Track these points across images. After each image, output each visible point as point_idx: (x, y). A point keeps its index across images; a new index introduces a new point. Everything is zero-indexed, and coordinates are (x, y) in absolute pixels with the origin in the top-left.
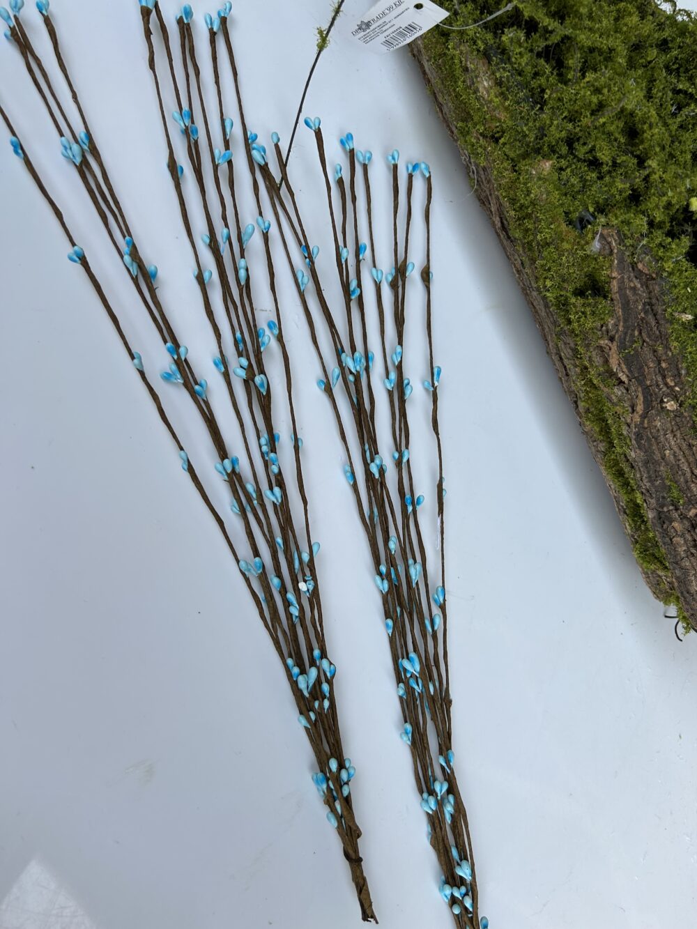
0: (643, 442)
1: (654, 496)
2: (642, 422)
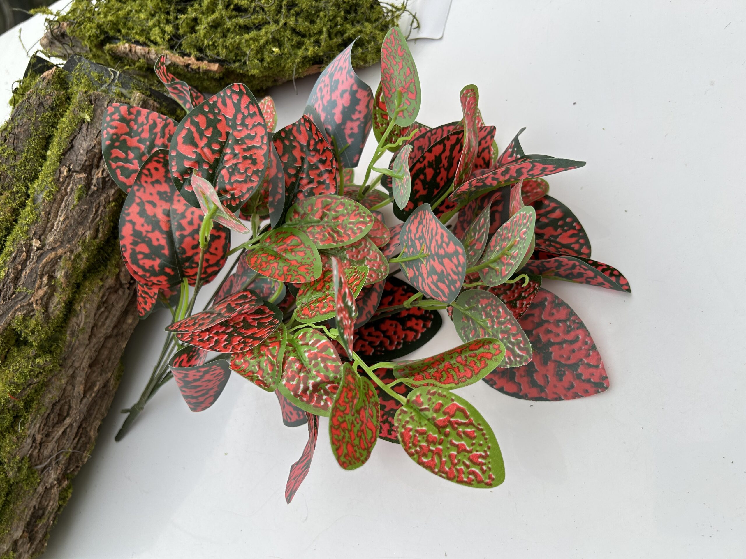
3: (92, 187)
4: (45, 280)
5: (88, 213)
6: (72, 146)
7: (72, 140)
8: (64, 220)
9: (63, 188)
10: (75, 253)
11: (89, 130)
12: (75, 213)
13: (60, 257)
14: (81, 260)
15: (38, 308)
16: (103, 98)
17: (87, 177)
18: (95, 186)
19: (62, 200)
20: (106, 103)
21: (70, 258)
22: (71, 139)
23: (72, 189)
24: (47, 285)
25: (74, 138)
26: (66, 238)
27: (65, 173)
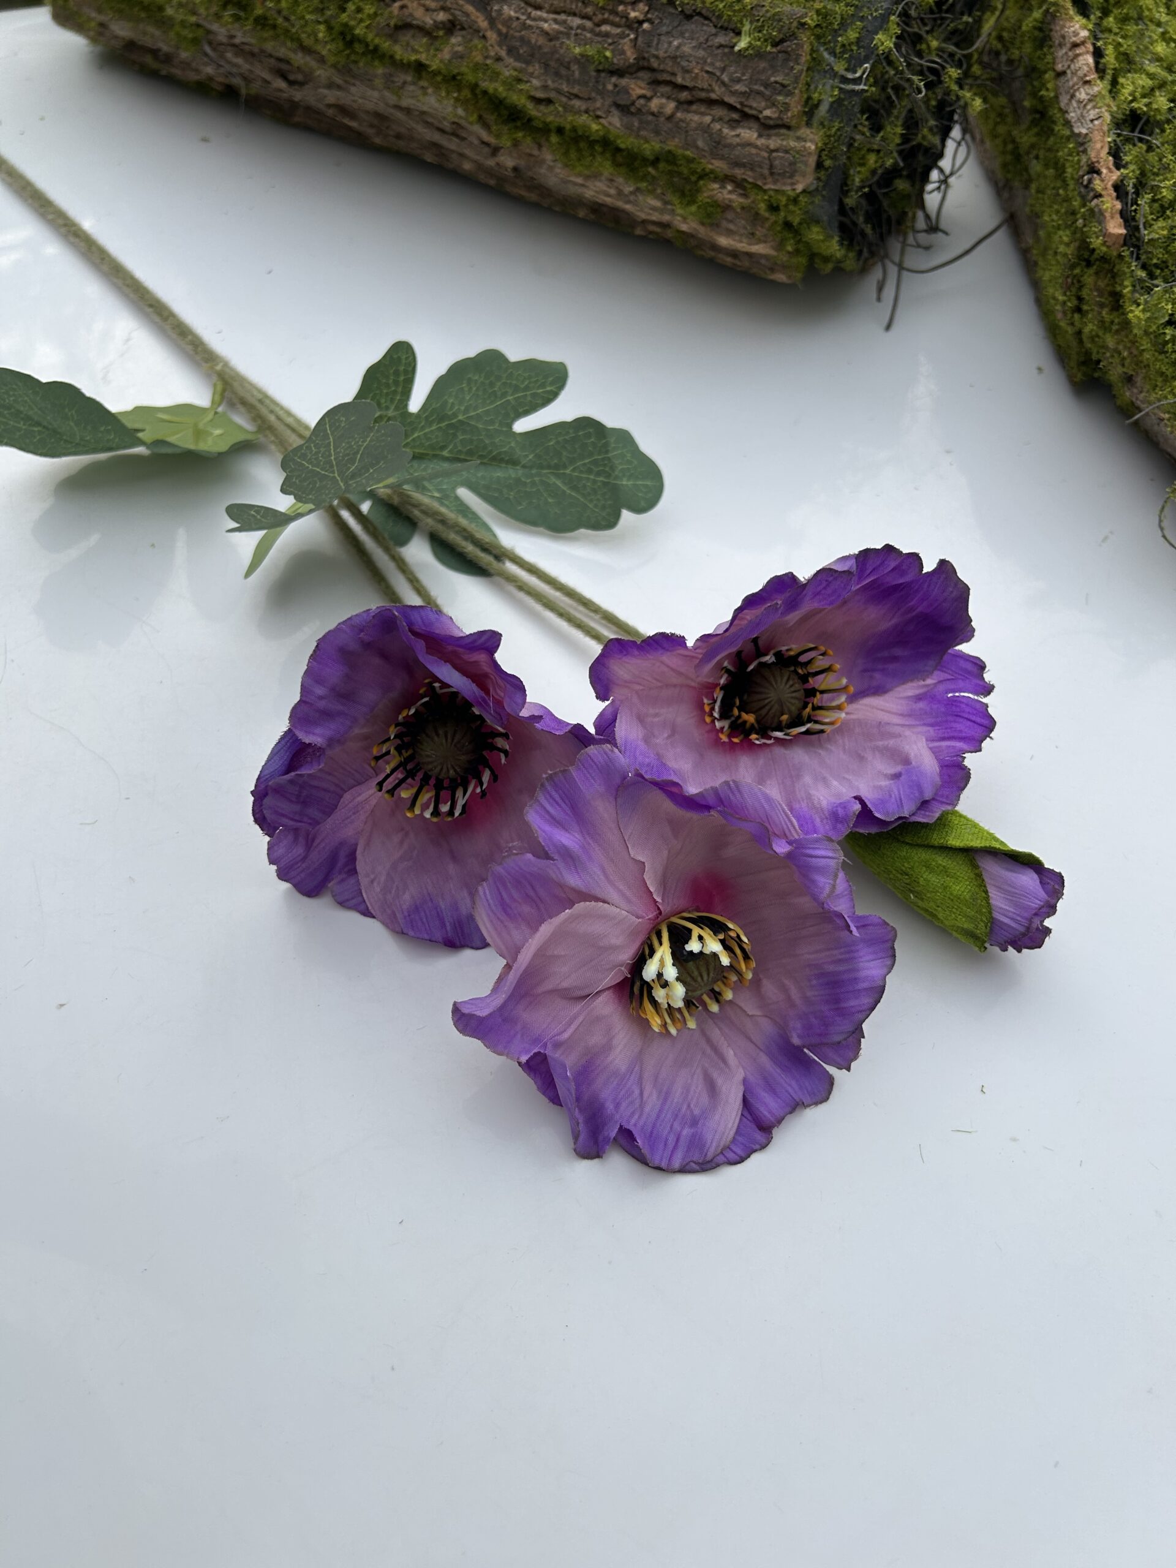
0: (521, 51)
1: (593, 95)
2: (499, 33)
3: (614, 79)
4: (442, 16)
5: (568, 81)
6: (689, 17)
7: (700, 14)
8: (547, 33)
9: (606, 16)
10: (498, 67)
11: (720, 51)
12: (562, 51)
13: (484, 37)
14: (491, 80)
15: (396, 12)
16: (792, 68)
17: (630, 66)
18: (615, 86)
19: (585, 17)
20: (779, 79)
21: (486, 57)
22: (704, 12)
23: (607, 35)
24: (435, 21)
25: (706, 18)
26: (518, 44)
27: (633, 14)
